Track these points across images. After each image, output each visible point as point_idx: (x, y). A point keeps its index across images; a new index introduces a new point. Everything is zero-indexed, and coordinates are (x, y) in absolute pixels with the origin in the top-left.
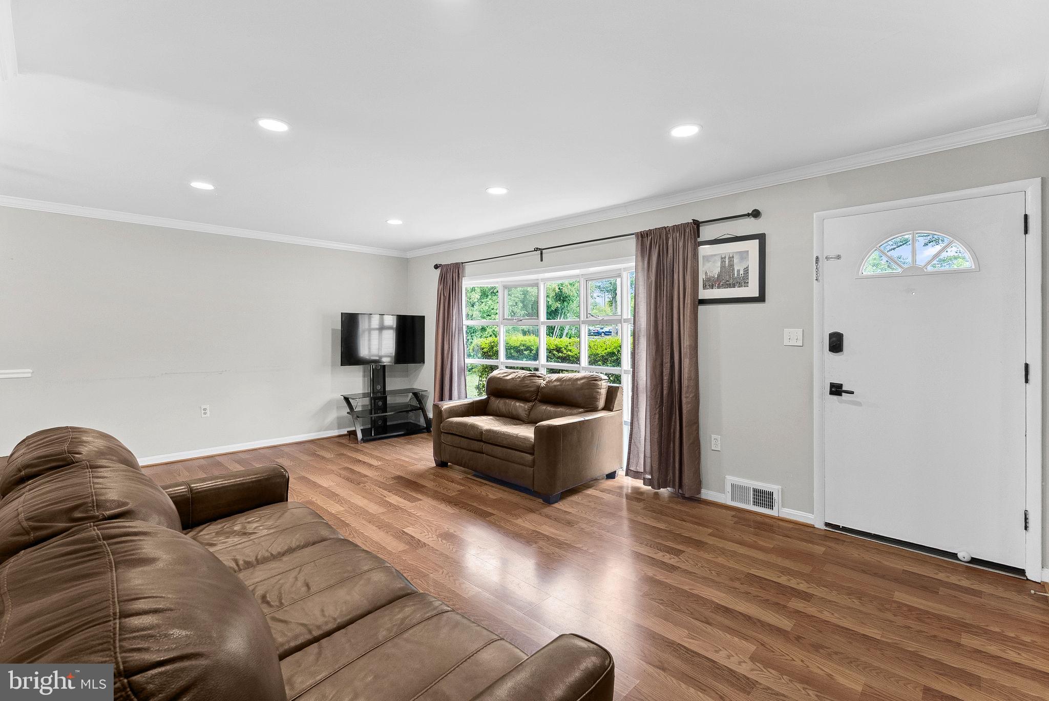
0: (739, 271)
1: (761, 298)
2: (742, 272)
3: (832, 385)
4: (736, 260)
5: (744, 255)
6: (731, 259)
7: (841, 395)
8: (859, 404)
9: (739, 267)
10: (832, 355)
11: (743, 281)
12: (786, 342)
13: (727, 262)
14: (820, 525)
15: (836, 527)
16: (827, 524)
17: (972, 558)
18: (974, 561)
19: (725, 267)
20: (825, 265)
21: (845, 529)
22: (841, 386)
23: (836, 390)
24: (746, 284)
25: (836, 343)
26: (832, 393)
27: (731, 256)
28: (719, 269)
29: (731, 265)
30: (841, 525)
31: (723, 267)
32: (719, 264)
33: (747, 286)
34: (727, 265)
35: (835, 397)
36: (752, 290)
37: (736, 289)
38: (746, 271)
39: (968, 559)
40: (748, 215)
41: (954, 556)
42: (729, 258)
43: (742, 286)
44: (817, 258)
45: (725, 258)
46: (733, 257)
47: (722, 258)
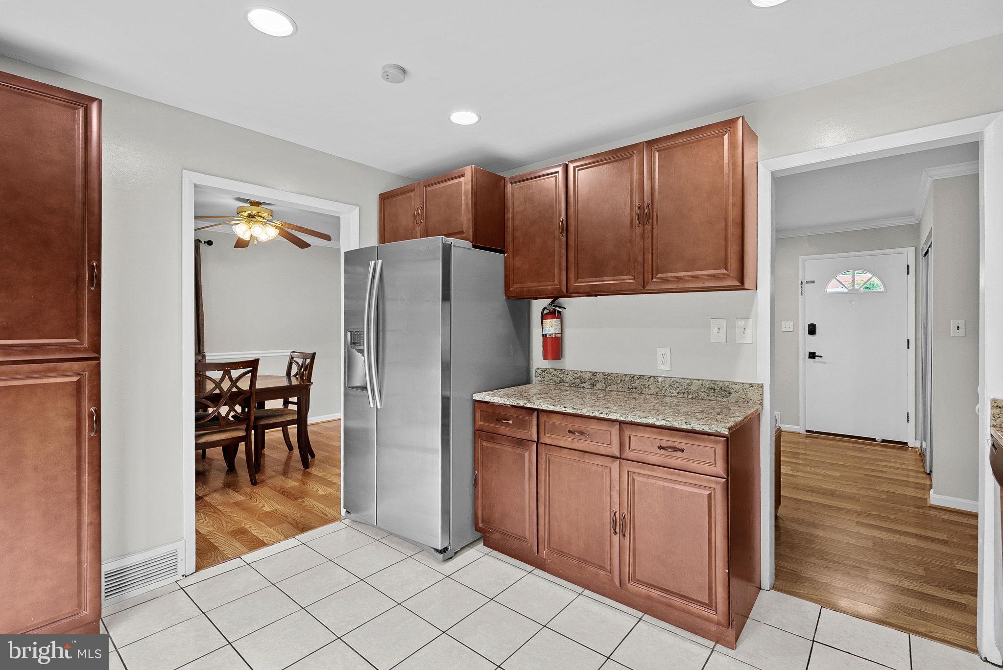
3: (810, 353)
7: (815, 358)
8: (825, 363)
10: (810, 336)
12: (783, 329)
14: (803, 432)
15: (812, 432)
16: (807, 431)
17: (883, 439)
18: (884, 441)
20: (805, 285)
21: (817, 432)
22: (814, 353)
23: (812, 355)
25: (812, 330)
26: (810, 357)
30: (815, 431)
35: (812, 360)
39: (881, 440)
41: (874, 440)
44: (802, 282)
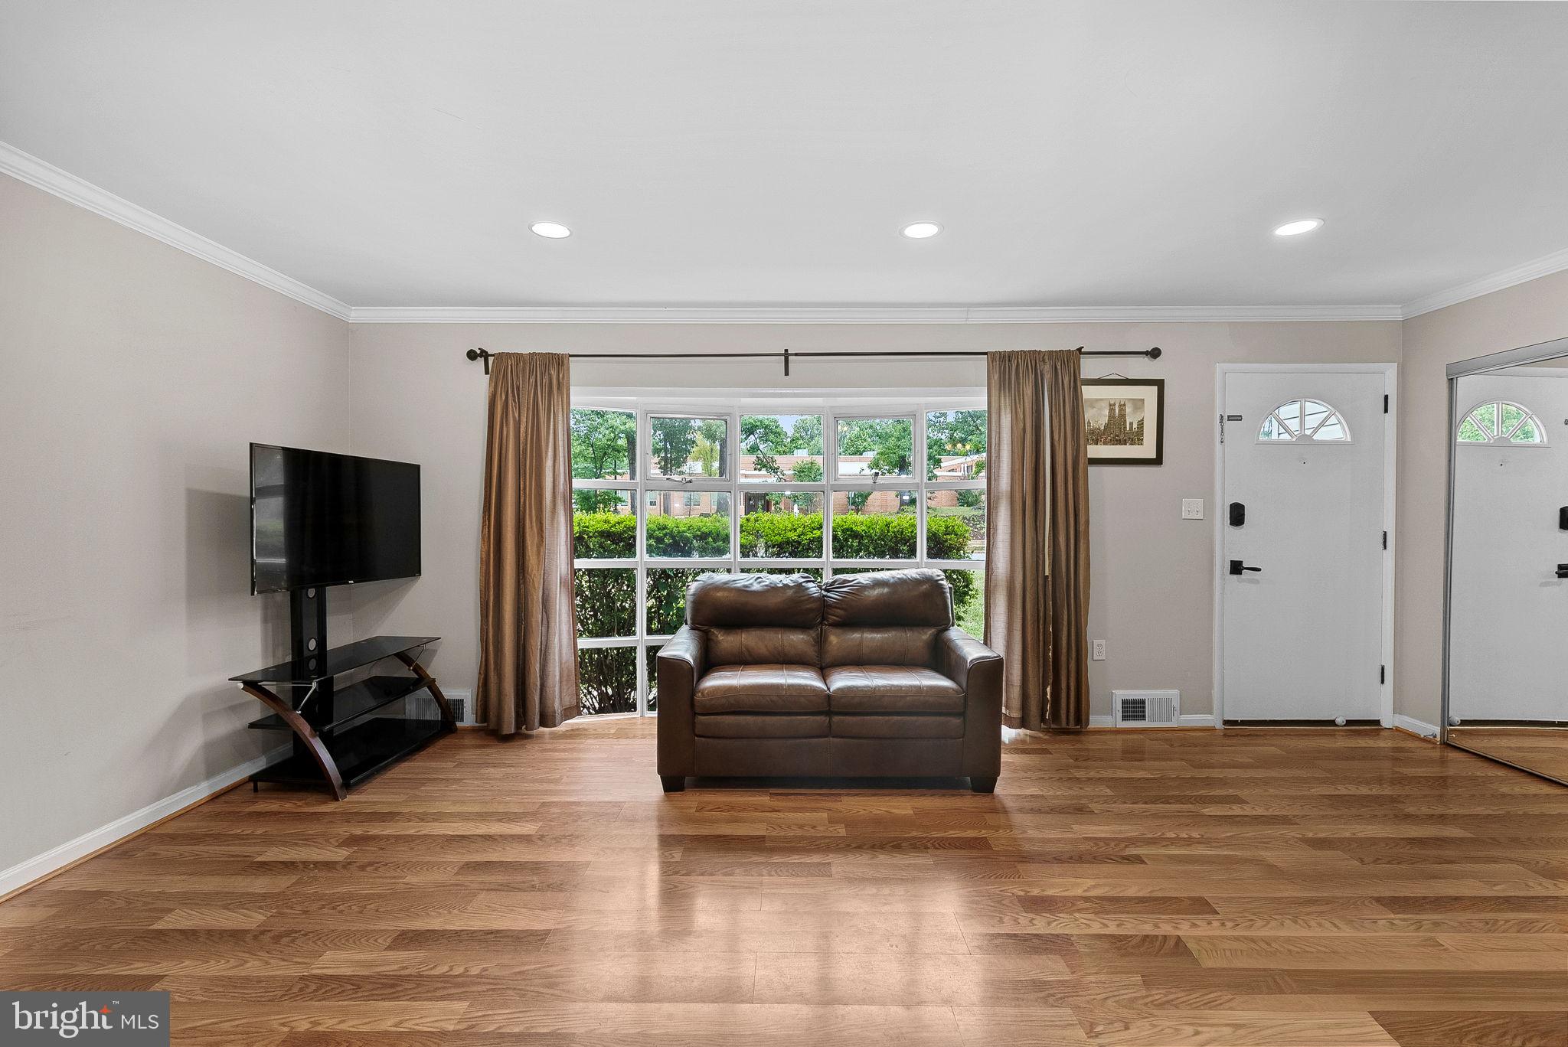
0: (1131, 424)
1: (1158, 461)
2: (1135, 426)
3: (1233, 563)
4: (1128, 410)
5: (1139, 404)
6: (1122, 406)
7: (1242, 574)
9: (1131, 419)
10: (1233, 529)
11: (1136, 438)
12: (1185, 516)
13: (1117, 411)
14: (1219, 725)
15: (1234, 723)
16: (1226, 722)
17: (1347, 721)
18: (1349, 723)
19: (1114, 417)
20: (1227, 426)
21: (1244, 723)
22: (1240, 563)
23: (1236, 568)
24: (1140, 442)
25: (1237, 515)
26: (1232, 571)
27: (1122, 403)
28: (1107, 419)
29: (1123, 416)
30: (1239, 719)
31: (1111, 417)
32: (1107, 412)
33: (1142, 444)
34: (1117, 415)
35: (1235, 577)
36: (1148, 450)
37: (1128, 447)
38: (1141, 424)
39: (1344, 722)
40: (1146, 353)
41: (1332, 723)
42: (1120, 405)
43: (1135, 444)
44: (1222, 416)
45: (1114, 405)
46: (1125, 405)
47: (1110, 405)
